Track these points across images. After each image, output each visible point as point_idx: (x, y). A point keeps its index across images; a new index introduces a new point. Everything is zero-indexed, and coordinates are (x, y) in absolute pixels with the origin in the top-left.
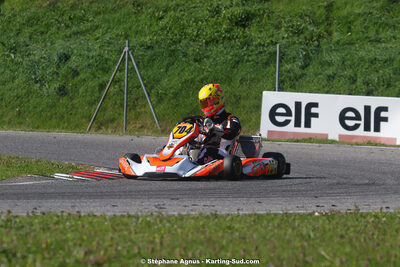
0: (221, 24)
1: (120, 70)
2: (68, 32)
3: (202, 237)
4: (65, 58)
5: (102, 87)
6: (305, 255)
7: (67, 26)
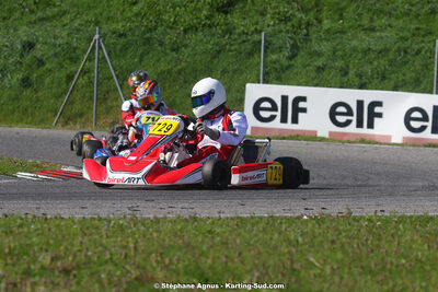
0: (200, 10)
1: (90, 59)
2: (33, 17)
3: (181, 241)
4: (30, 46)
5: (70, 78)
6: (292, 262)
7: (32, 12)
